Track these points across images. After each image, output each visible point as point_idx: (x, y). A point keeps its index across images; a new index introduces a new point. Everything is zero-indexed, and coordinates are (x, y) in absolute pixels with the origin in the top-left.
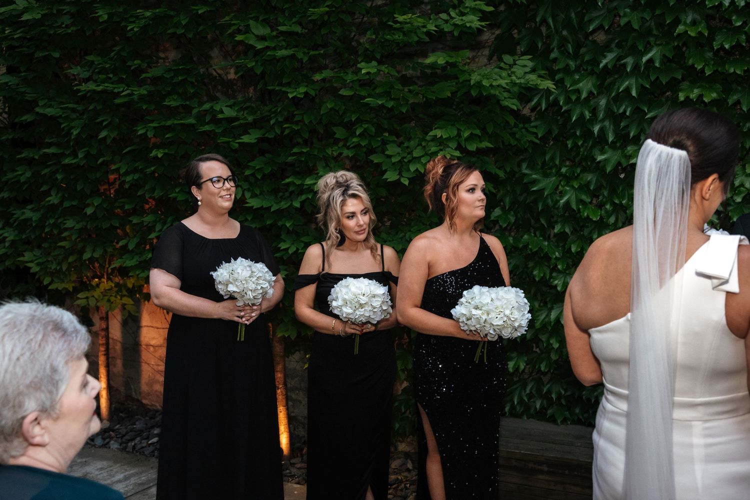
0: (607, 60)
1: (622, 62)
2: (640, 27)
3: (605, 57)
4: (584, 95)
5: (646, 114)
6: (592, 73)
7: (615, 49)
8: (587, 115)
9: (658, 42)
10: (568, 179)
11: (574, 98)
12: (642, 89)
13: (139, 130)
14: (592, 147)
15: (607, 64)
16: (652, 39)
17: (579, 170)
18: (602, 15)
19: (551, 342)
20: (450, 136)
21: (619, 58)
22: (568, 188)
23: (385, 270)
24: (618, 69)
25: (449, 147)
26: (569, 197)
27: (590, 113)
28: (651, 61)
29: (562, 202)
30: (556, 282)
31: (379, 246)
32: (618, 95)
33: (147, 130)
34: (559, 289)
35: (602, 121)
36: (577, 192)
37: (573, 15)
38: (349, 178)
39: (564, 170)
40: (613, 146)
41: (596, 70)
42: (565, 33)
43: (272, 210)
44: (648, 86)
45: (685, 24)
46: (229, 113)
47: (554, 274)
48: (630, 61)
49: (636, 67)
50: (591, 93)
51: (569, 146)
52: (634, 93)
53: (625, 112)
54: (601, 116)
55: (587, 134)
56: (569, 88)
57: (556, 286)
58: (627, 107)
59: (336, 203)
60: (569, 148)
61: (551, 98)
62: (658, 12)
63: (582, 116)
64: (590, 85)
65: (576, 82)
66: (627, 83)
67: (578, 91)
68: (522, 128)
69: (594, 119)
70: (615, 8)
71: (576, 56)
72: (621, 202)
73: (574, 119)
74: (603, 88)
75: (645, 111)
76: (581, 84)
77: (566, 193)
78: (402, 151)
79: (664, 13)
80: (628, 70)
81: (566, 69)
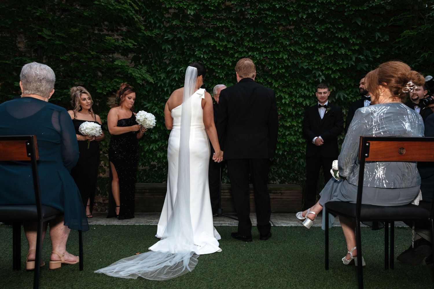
0: (169, 68)
1: (174, 69)
2: (179, 60)
3: (169, 67)
4: (162, 78)
6: (164, 72)
7: (172, 65)
8: (163, 85)
9: (184, 65)
10: (156, 105)
11: (159, 79)
14: (164, 95)
15: (169, 69)
16: (182, 64)
17: (160, 102)
18: (167, 55)
19: (150, 155)
21: (173, 68)
22: (156, 108)
24: (172, 72)
26: (157, 110)
28: (182, 70)
29: (154, 111)
30: (152, 136)
32: (172, 79)
34: (153, 138)
35: (167, 87)
37: (159, 53)
39: (155, 102)
41: (166, 71)
42: (156, 58)
45: (191, 61)
47: (151, 134)
48: (176, 70)
49: (178, 71)
50: (164, 78)
51: (157, 94)
52: (177, 79)
53: (174, 84)
54: (167, 86)
56: (157, 75)
57: (152, 138)
62: (184, 56)
63: (161, 85)
64: (164, 75)
65: (160, 74)
66: (174, 76)
69: (165, 86)
70: (172, 53)
71: (160, 66)
73: (159, 85)
74: (168, 77)
76: (161, 75)
77: (155, 109)
79: (186, 57)
80: (175, 72)
81: (157, 70)
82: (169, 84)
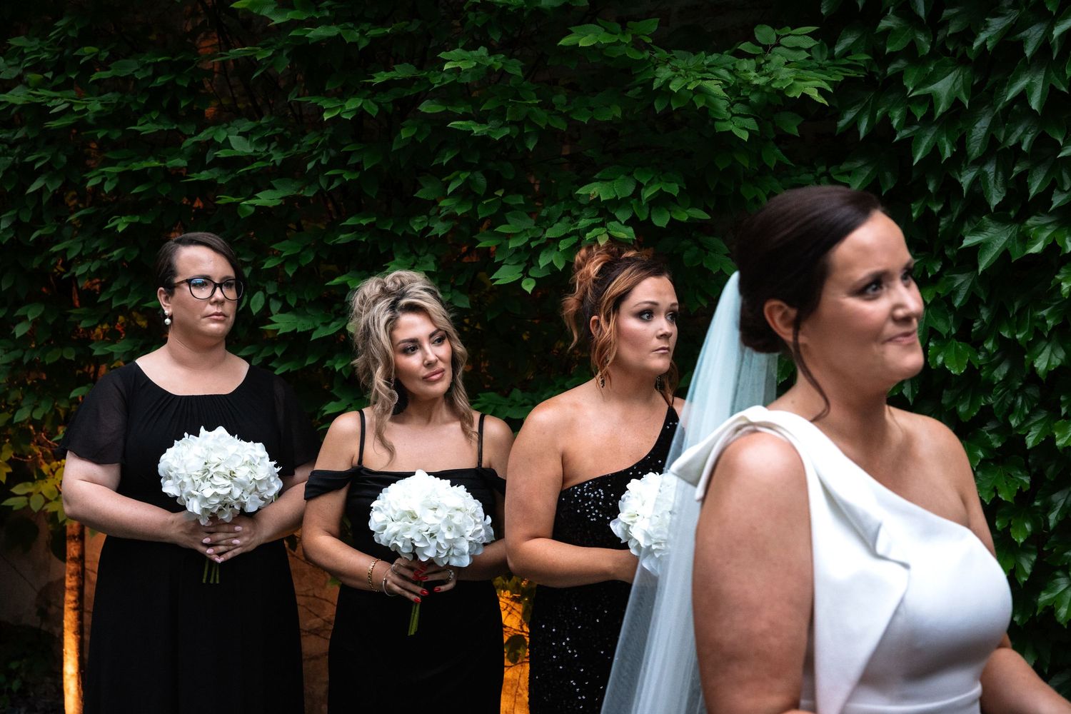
0: (988, 33)
1: (1017, 37)
3: (984, 27)
4: (942, 108)
5: (1060, 149)
6: (963, 61)
7: (1009, 10)
8: (948, 149)
11: (919, 113)
12: (1052, 95)
13: (91, 178)
14: (962, 219)
15: (984, 44)
17: (937, 266)
20: (617, 197)
21: (1015, 29)
23: (483, 466)
24: (1008, 54)
25: (614, 219)
27: (953, 145)
31: (476, 416)
33: (104, 180)
35: (981, 161)
36: (929, 311)
38: (406, 280)
40: (1000, 216)
41: (969, 54)
43: (314, 336)
44: (1064, 89)
46: (241, 147)
48: (1033, 35)
49: (1043, 47)
50: (956, 103)
51: (915, 214)
52: (1035, 104)
53: (1019, 143)
54: (976, 152)
55: (950, 188)
56: (912, 92)
58: (1025, 132)
59: (378, 325)
60: (914, 220)
61: (879, 113)
63: (935, 151)
64: (957, 86)
65: (931, 79)
66: (1022, 83)
67: (929, 100)
68: (822, 175)
71: (934, 23)
72: (1014, 336)
73: (920, 157)
74: (982, 94)
75: (1058, 142)
76: (938, 85)
78: (535, 225)
80: (1029, 54)
81: (911, 52)
82: (992, 143)
